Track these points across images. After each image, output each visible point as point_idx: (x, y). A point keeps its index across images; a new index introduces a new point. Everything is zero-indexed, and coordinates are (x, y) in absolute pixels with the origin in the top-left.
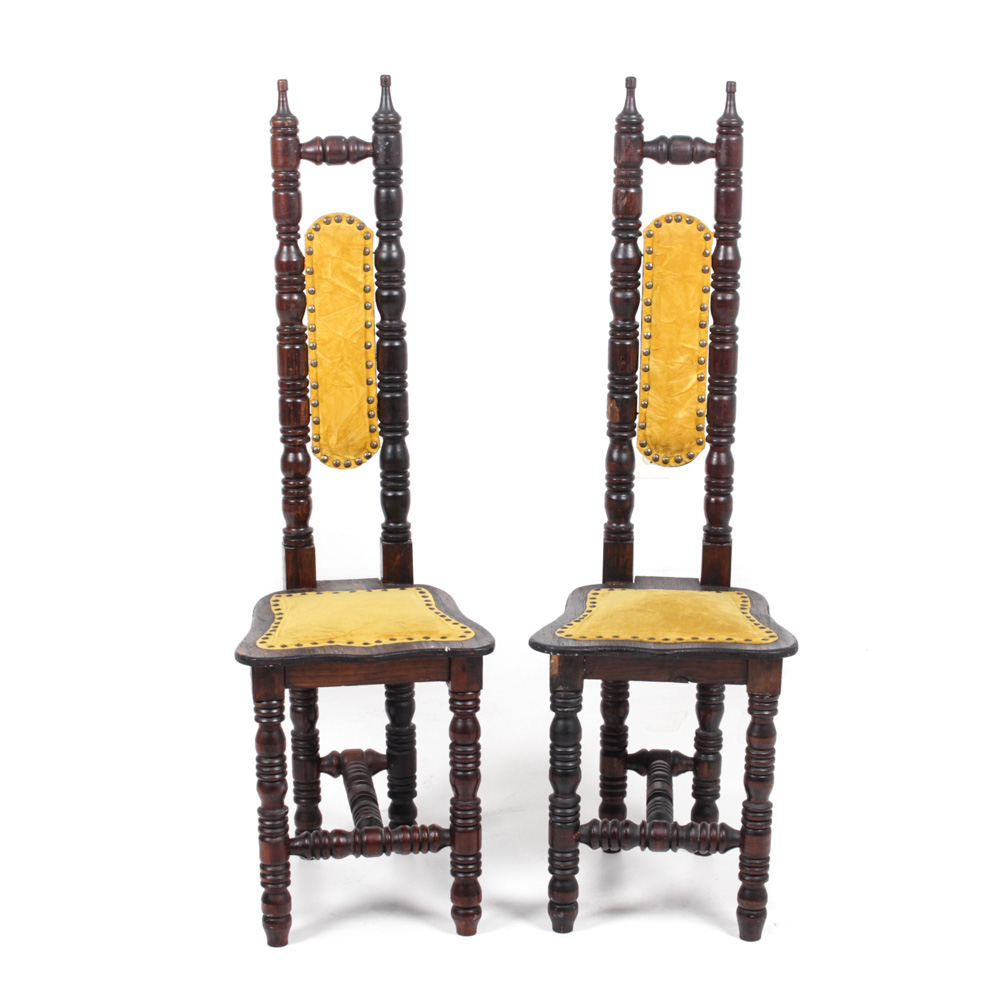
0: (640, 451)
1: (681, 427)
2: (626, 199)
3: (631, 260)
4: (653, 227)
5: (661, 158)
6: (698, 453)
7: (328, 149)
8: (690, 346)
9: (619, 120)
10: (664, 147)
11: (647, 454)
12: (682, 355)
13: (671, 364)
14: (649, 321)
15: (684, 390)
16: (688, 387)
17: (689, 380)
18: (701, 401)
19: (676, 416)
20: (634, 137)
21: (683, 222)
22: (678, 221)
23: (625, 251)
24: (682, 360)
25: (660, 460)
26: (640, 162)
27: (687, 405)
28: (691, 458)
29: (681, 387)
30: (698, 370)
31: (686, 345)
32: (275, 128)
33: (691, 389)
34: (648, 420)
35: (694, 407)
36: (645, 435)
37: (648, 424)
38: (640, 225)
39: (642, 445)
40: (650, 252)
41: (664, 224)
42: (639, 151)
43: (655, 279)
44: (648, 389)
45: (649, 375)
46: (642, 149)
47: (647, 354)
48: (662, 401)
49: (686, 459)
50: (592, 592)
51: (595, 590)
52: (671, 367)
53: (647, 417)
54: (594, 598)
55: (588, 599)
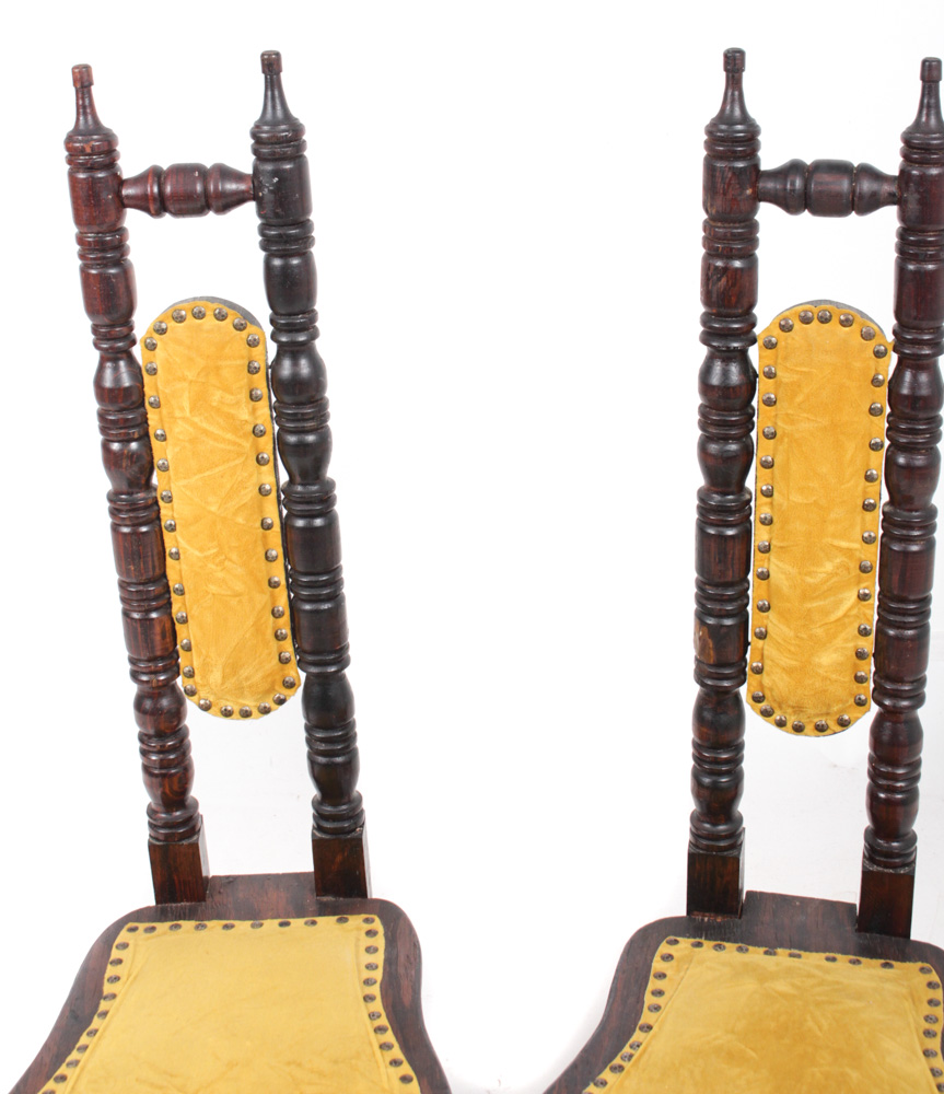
0: (753, 708)
1: (825, 679)
2: (724, 280)
3: (734, 388)
4: (777, 331)
5: (794, 202)
6: (858, 718)
7: (168, 189)
8: (844, 544)
9: (711, 130)
10: (798, 183)
11: (766, 714)
12: (830, 560)
13: (809, 574)
14: (769, 494)
15: (833, 617)
16: (840, 613)
17: (841, 601)
18: (864, 633)
19: (817, 661)
20: (740, 165)
21: (834, 323)
22: (824, 320)
23: (725, 373)
24: (829, 567)
25: (789, 725)
26: (754, 210)
27: (838, 642)
28: (844, 724)
29: (825, 612)
30: (859, 582)
31: (836, 543)
32: (73, 154)
33: (845, 615)
35: (851, 645)
36: (761, 686)
37: (766, 668)
38: (753, 325)
39: (758, 700)
40: (770, 375)
41: (798, 325)
42: (749, 192)
43: (780, 423)
44: (768, 609)
45: (769, 585)
46: (754, 186)
47: (766, 550)
48: (792, 634)
49: (833, 725)
50: (664, 948)
51: (670, 943)
52: (809, 580)
53: (766, 652)
54: (662, 976)
55: (651, 978)
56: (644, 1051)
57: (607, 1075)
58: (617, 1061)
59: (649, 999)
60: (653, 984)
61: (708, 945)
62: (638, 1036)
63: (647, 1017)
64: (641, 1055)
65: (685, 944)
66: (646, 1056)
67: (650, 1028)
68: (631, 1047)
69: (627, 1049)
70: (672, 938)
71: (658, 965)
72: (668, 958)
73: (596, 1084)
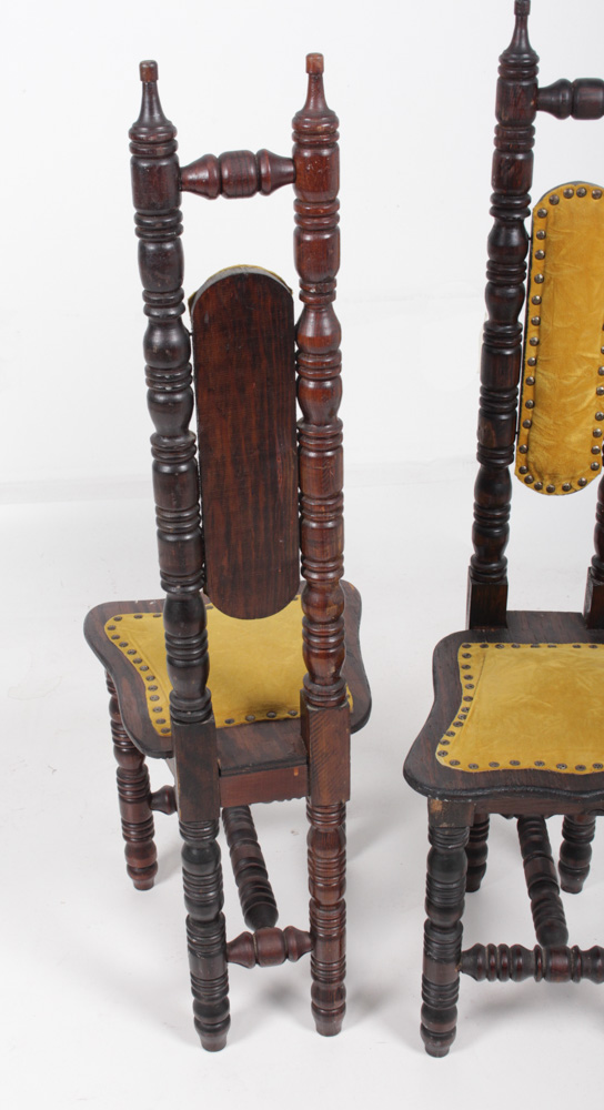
0: (518, 477)
1: (575, 452)
2: (512, 169)
3: (513, 248)
4: (547, 204)
5: (559, 112)
6: (592, 479)
8: (590, 355)
9: (505, 59)
10: (567, 96)
11: (527, 481)
12: (580, 367)
13: (566, 378)
14: (537, 323)
15: (580, 408)
16: (585, 405)
17: (586, 396)
18: (599, 419)
19: (567, 439)
20: (525, 84)
21: (589, 196)
22: (580, 195)
23: (508, 237)
24: (579, 372)
25: (544, 488)
26: (532, 117)
27: (583, 426)
28: (582, 484)
29: (576, 405)
30: (598, 382)
31: (584, 355)
33: (588, 406)
34: (532, 444)
35: (591, 427)
36: (525, 460)
37: (531, 448)
38: (529, 202)
39: (521, 471)
40: (540, 237)
41: (563, 200)
42: (532, 103)
43: (547, 271)
44: (534, 406)
45: (535, 390)
46: (535, 99)
47: (533, 363)
48: (551, 422)
49: (576, 486)
50: (462, 651)
51: (465, 647)
52: (565, 382)
53: (531, 437)
54: (467, 667)
55: (461, 669)
56: (473, 712)
57: (452, 728)
58: (456, 720)
59: (464, 682)
60: (463, 673)
61: (492, 646)
62: (464, 704)
63: (466, 693)
64: (472, 715)
65: (475, 648)
66: (475, 715)
67: (471, 699)
68: (463, 710)
69: (460, 712)
70: (465, 644)
71: (462, 661)
72: (467, 656)
73: (448, 735)
